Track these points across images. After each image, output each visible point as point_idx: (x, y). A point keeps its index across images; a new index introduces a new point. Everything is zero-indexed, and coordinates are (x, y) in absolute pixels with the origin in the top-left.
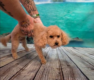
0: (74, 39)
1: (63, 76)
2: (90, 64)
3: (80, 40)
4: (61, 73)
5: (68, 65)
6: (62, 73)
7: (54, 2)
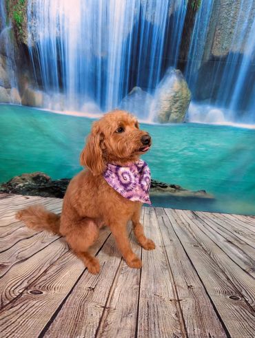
0: (195, 192)
1: (185, 325)
2: (228, 279)
3: (210, 195)
4: (180, 315)
5: (189, 287)
6: (182, 314)
7: (162, 123)
